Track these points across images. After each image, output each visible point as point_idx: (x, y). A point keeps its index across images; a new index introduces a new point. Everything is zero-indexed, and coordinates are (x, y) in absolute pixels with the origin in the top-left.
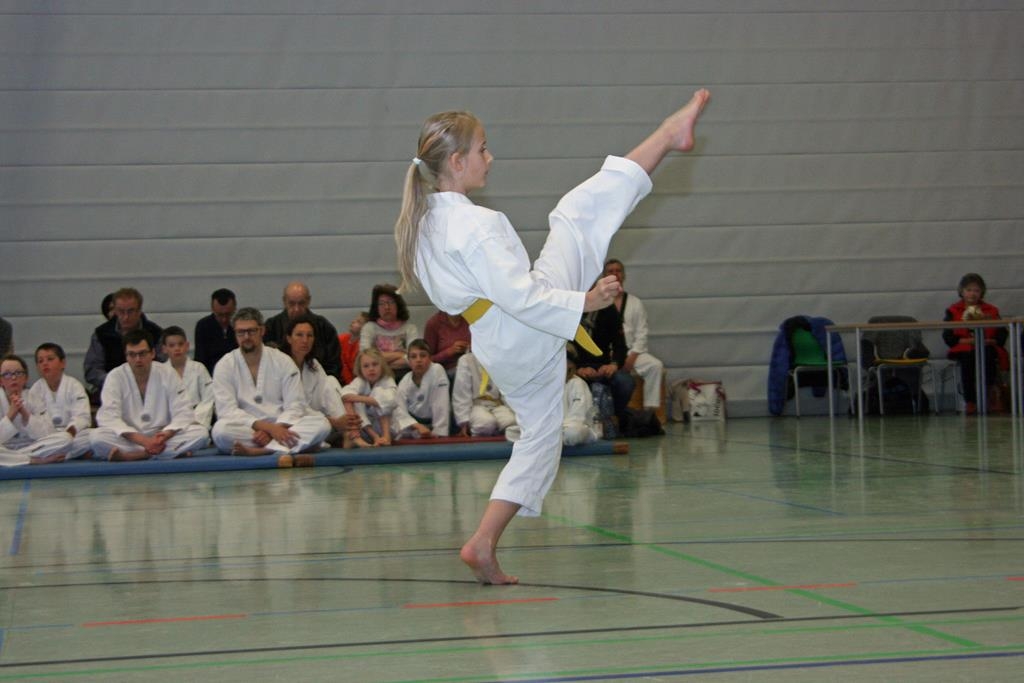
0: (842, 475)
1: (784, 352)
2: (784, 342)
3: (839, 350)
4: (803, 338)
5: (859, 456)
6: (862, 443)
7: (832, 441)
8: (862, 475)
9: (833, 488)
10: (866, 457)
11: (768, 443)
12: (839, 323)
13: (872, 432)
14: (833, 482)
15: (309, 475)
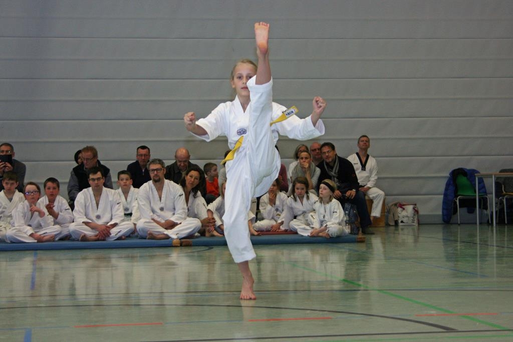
0: (483, 256)
1: (452, 188)
2: (452, 182)
3: (482, 187)
4: (463, 180)
5: (493, 246)
6: (495, 239)
7: (478, 237)
8: (495, 256)
9: (478, 262)
10: (497, 246)
11: (442, 238)
12: (483, 172)
13: (500, 232)
14: (478, 259)
15: (189, 251)
